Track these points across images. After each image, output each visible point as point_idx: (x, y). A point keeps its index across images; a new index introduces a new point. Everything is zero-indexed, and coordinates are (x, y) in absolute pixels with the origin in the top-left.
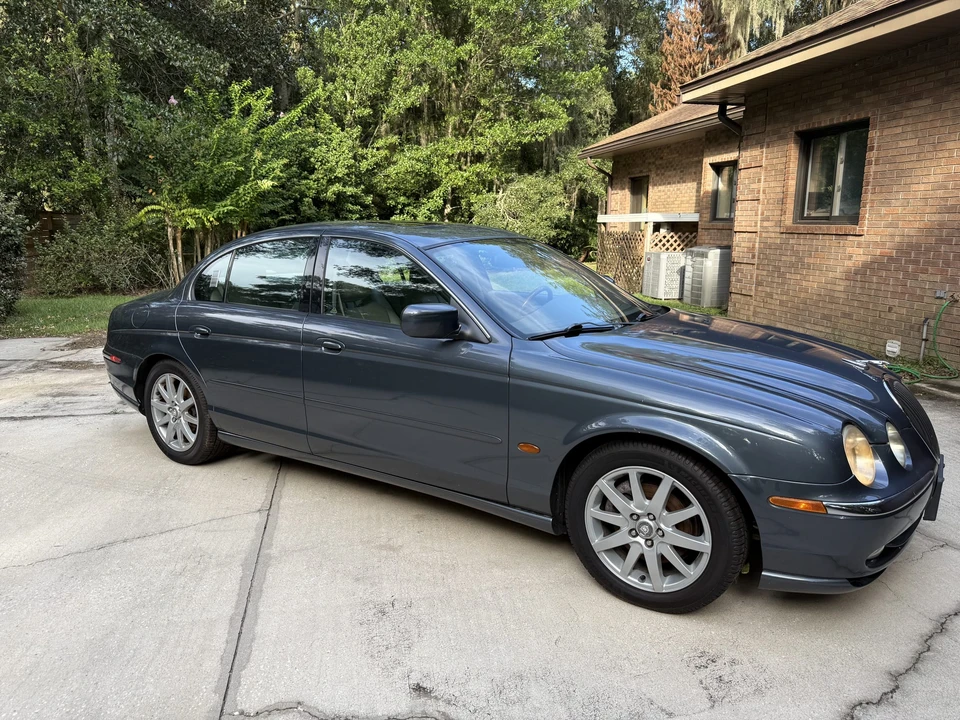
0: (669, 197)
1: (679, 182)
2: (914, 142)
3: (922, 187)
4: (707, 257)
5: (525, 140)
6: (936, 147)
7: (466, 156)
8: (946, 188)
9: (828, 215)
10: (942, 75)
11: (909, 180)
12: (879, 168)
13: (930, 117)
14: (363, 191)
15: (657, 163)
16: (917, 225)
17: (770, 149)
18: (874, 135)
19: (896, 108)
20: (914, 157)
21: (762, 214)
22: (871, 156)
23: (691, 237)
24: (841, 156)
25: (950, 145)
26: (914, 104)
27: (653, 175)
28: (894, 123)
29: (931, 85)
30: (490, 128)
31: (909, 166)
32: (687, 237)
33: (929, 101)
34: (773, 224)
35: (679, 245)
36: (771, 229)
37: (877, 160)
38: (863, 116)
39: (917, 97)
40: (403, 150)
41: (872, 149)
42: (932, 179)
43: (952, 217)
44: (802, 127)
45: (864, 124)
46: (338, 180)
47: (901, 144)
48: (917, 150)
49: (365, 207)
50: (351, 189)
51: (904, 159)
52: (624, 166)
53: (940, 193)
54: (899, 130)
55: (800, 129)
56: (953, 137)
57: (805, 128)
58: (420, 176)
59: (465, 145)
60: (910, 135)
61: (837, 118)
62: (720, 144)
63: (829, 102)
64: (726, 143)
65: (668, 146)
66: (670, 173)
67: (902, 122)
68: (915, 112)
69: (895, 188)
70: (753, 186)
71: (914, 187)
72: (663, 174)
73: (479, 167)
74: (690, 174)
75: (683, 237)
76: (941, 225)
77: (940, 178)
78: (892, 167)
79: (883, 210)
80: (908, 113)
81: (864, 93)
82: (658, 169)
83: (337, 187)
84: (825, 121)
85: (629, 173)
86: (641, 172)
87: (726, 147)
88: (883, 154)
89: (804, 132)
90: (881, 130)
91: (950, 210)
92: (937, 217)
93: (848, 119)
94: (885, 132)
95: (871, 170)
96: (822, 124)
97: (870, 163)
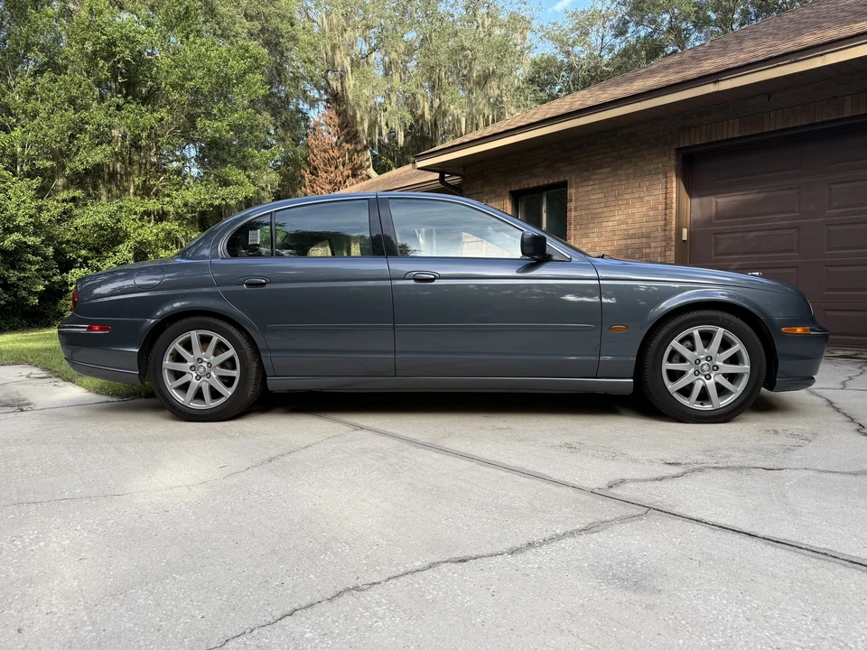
2: (601, 195)
3: (610, 224)
5: (217, 203)
6: (617, 198)
7: (149, 215)
8: (627, 223)
10: (616, 153)
11: (600, 220)
12: (577, 213)
13: (611, 179)
14: (43, 242)
16: (609, 248)
18: (571, 192)
19: (586, 174)
20: (603, 205)
22: (571, 205)
24: (544, 208)
25: (626, 196)
26: (599, 171)
28: (586, 183)
29: (609, 160)
30: (177, 190)
31: (599, 210)
33: (609, 169)
37: (575, 208)
38: (562, 179)
39: (601, 167)
40: (86, 205)
41: (571, 200)
42: (617, 218)
43: (633, 241)
44: (515, 188)
45: (564, 185)
46: (18, 229)
47: (592, 197)
48: (604, 200)
49: (45, 258)
50: (32, 239)
51: (595, 206)
53: (623, 227)
54: (590, 188)
55: (513, 189)
56: (628, 191)
57: (517, 188)
58: (106, 230)
59: (152, 204)
60: (598, 191)
61: (542, 182)
63: (534, 171)
67: (591, 183)
68: (600, 177)
69: (591, 226)
71: (605, 224)
73: (166, 225)
76: (627, 247)
77: (622, 217)
78: (587, 212)
80: (595, 177)
81: (561, 165)
83: (16, 236)
84: (533, 183)
88: (579, 204)
89: (516, 191)
90: (577, 188)
91: (631, 237)
92: (623, 242)
93: (551, 181)
94: (580, 190)
95: (572, 215)
96: (531, 186)
97: (571, 210)
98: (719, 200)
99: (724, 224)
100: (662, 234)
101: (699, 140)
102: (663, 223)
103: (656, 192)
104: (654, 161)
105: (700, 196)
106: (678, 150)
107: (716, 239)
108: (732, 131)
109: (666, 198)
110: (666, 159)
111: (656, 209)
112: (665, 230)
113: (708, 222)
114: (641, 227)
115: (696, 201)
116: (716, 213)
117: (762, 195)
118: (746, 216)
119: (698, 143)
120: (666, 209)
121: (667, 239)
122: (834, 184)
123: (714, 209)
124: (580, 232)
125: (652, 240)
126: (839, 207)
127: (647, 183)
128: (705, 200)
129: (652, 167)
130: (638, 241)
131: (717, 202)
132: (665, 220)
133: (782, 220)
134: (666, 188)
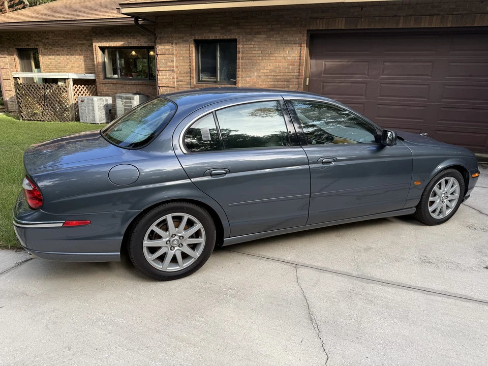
0: (60, 63)
1: (67, 55)
2: (260, 52)
3: (265, 71)
4: (133, 99)
6: (269, 55)
8: (275, 72)
9: (215, 80)
10: (269, 27)
11: (259, 68)
12: (243, 61)
13: (266, 43)
15: (43, 41)
16: (264, 86)
17: (178, 46)
18: (240, 46)
19: (249, 36)
20: (260, 58)
21: (177, 78)
22: (239, 55)
23: (92, 87)
25: (276, 55)
26: (258, 36)
27: (40, 49)
28: (250, 43)
29: (265, 30)
31: (258, 61)
32: (90, 88)
33: (265, 36)
34: (185, 83)
35: (87, 92)
36: (184, 86)
37: (242, 58)
38: (233, 37)
39: (259, 33)
41: (239, 52)
42: (269, 68)
44: (198, 38)
45: (235, 41)
47: (253, 52)
48: (261, 55)
51: (255, 58)
52: (8, 39)
53: (273, 74)
54: (252, 46)
55: (197, 38)
56: (276, 52)
57: (200, 38)
60: (257, 49)
61: (219, 37)
62: (106, 36)
63: (213, 28)
64: (110, 36)
65: (53, 32)
66: (57, 49)
67: (253, 43)
68: (259, 40)
69: (253, 70)
70: (169, 64)
71: (261, 71)
72: (50, 49)
74: (77, 50)
75: (89, 87)
77: (272, 68)
78: (250, 61)
79: (248, 80)
80: (256, 39)
81: (232, 27)
82: (45, 45)
84: (212, 37)
85: (15, 45)
86: (28, 45)
87: (110, 38)
88: (245, 55)
89: (199, 40)
90: (243, 45)
91: (278, 80)
92: (273, 83)
93: (225, 38)
94: (245, 46)
95: (240, 62)
96: (211, 38)
97: (239, 59)
98: (327, 63)
99: (329, 77)
100: (297, 80)
101: (322, 27)
102: (297, 74)
103: (294, 55)
104: (294, 35)
105: (316, 59)
106: (308, 30)
107: (323, 85)
108: (341, 25)
109: (300, 59)
110: (301, 35)
111: (294, 65)
112: (298, 78)
113: (319, 75)
114: (284, 75)
115: (314, 61)
116: (325, 70)
117: (349, 63)
118: (340, 74)
119: (321, 28)
120: (300, 66)
121: (299, 84)
122: (386, 62)
123: (323, 68)
124: (246, 74)
125: (290, 83)
126: (387, 75)
127: (289, 49)
128: (319, 61)
129: (292, 39)
130: (282, 83)
131: (325, 64)
132: (299, 72)
133: (359, 78)
134: (300, 53)
